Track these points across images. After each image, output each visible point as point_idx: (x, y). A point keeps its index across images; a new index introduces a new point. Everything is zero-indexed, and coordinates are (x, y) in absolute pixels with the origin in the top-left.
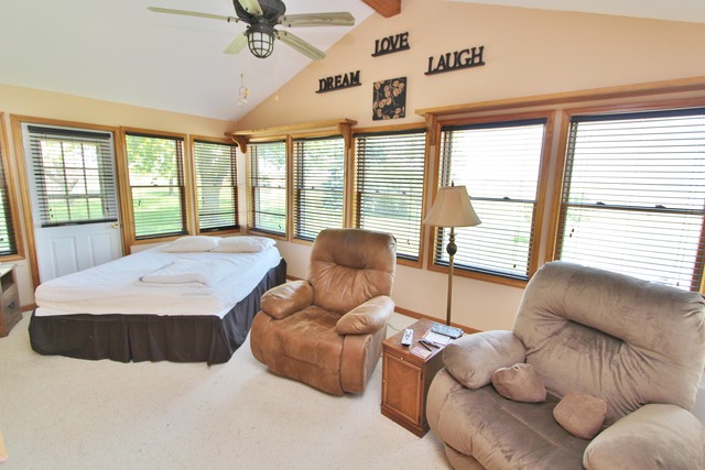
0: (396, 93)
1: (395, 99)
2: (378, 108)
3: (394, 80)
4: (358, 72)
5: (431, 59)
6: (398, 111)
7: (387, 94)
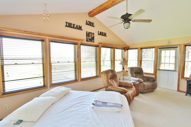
0: (92, 36)
1: (92, 37)
2: (88, 38)
3: (92, 33)
4: (81, 26)
5: (98, 32)
6: (93, 41)
7: (90, 36)
